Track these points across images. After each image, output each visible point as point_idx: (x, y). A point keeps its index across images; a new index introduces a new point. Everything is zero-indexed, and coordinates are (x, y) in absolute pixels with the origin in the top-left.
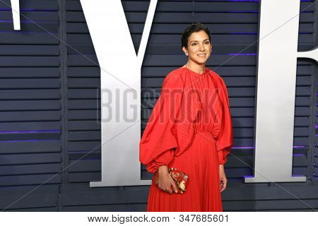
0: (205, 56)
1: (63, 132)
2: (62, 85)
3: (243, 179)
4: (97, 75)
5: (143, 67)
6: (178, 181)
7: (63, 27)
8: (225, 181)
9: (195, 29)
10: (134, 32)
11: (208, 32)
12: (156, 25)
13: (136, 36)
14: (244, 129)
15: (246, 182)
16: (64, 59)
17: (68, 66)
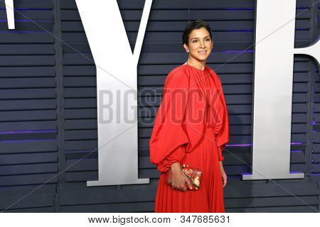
0: (206, 53)
1: (59, 131)
3: (241, 176)
4: (92, 74)
5: (139, 65)
6: (191, 178)
9: (196, 25)
10: (130, 29)
11: (209, 29)
13: (132, 34)
16: (59, 58)
17: (64, 65)
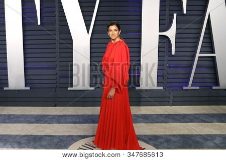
7: (57, 23)
12: (97, 21)
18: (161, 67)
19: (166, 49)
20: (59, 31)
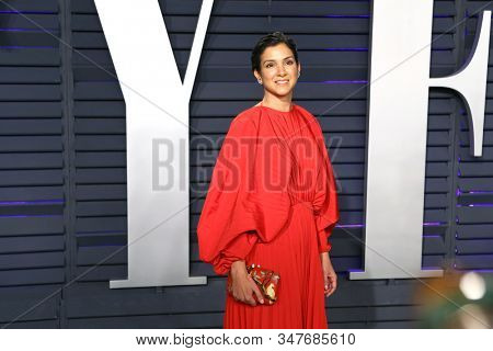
0: (287, 84)
1: (68, 203)
2: (66, 130)
3: (347, 274)
4: (119, 114)
5: (192, 101)
6: (263, 285)
7: (66, 42)
8: (334, 276)
9: (271, 41)
10: (179, 46)
12: (213, 36)
13: (181, 53)
14: (352, 197)
15: (351, 278)
16: (68, 89)
17: (75, 100)
18: (437, 200)
19: (452, 138)
20: (74, 71)
